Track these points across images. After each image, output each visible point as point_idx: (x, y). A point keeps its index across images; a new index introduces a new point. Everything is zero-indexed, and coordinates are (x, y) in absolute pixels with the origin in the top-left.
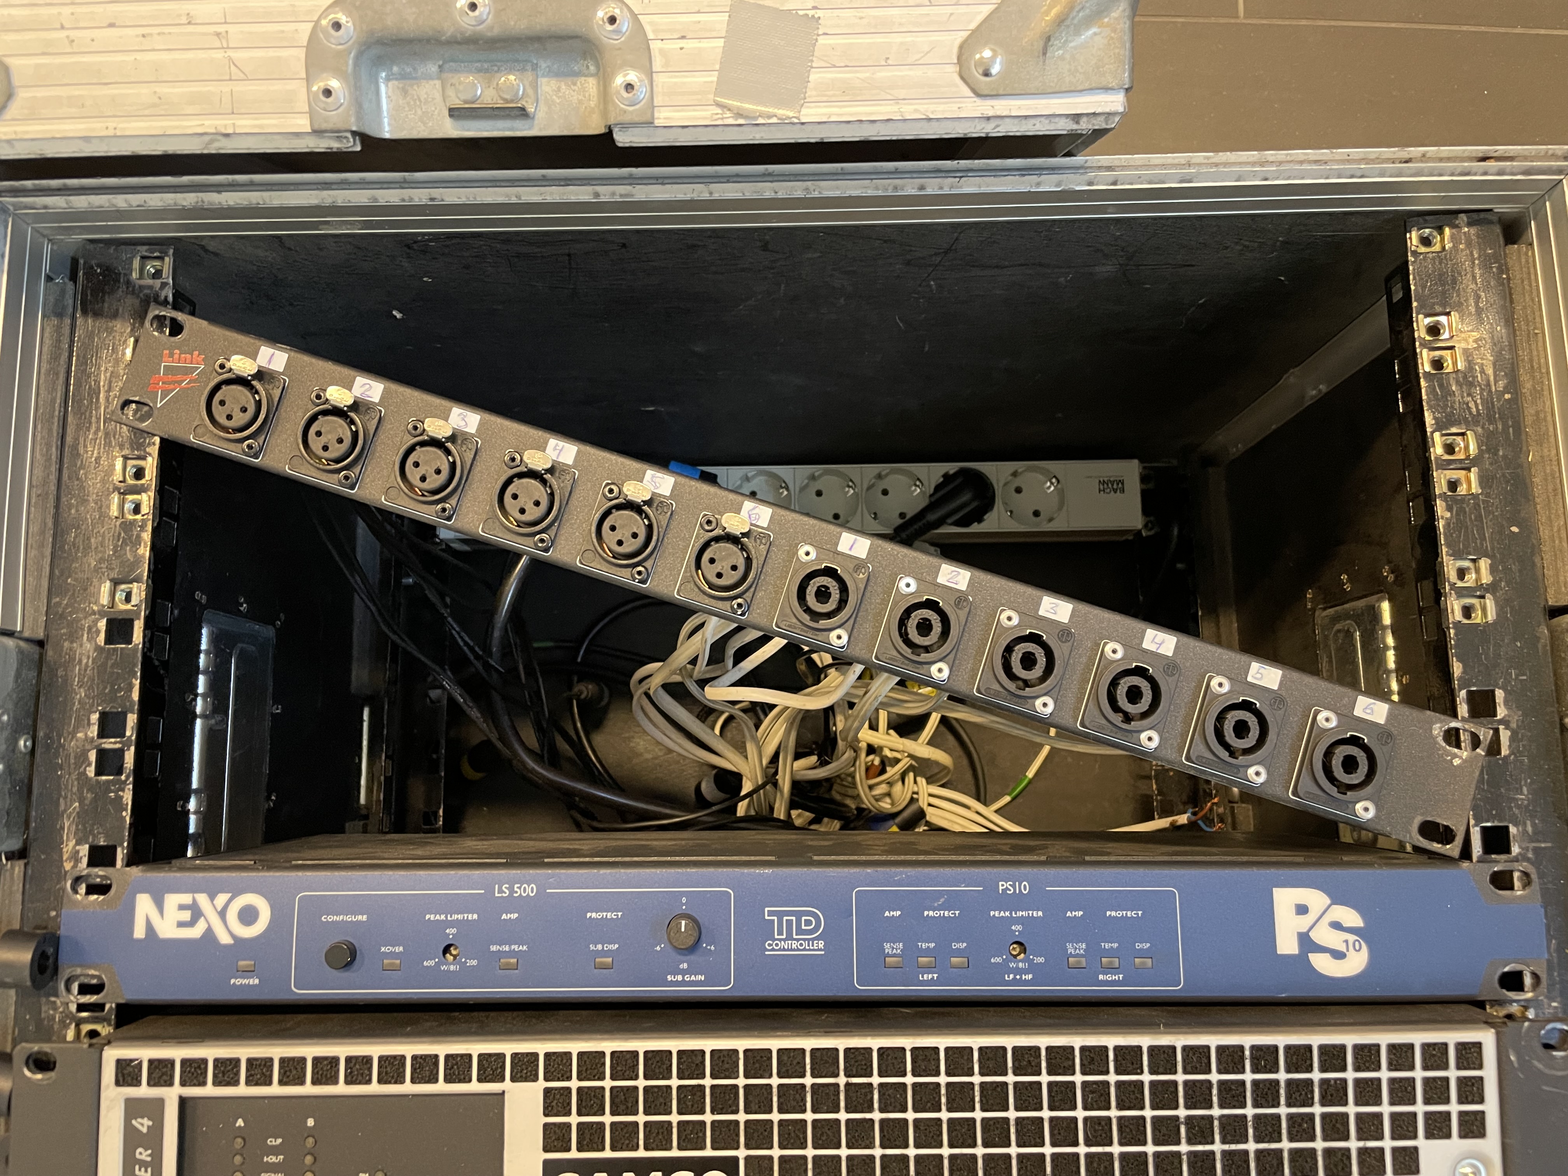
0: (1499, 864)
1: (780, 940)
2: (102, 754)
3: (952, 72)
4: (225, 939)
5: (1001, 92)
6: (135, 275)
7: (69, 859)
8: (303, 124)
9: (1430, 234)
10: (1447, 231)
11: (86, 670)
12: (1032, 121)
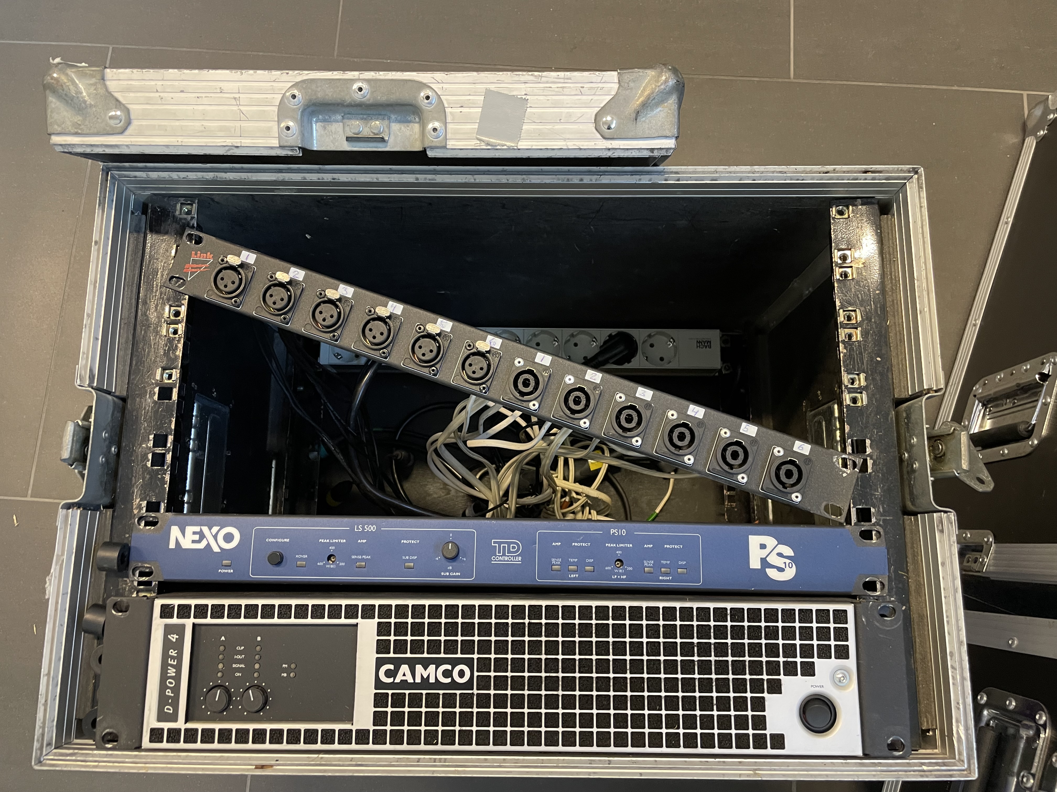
0: (865, 526)
1: (499, 556)
2: (154, 455)
3: (592, 127)
4: (216, 549)
5: (615, 137)
6: (177, 213)
7: (136, 508)
8: (275, 143)
9: (842, 209)
10: (851, 207)
11: (148, 413)
12: (631, 151)
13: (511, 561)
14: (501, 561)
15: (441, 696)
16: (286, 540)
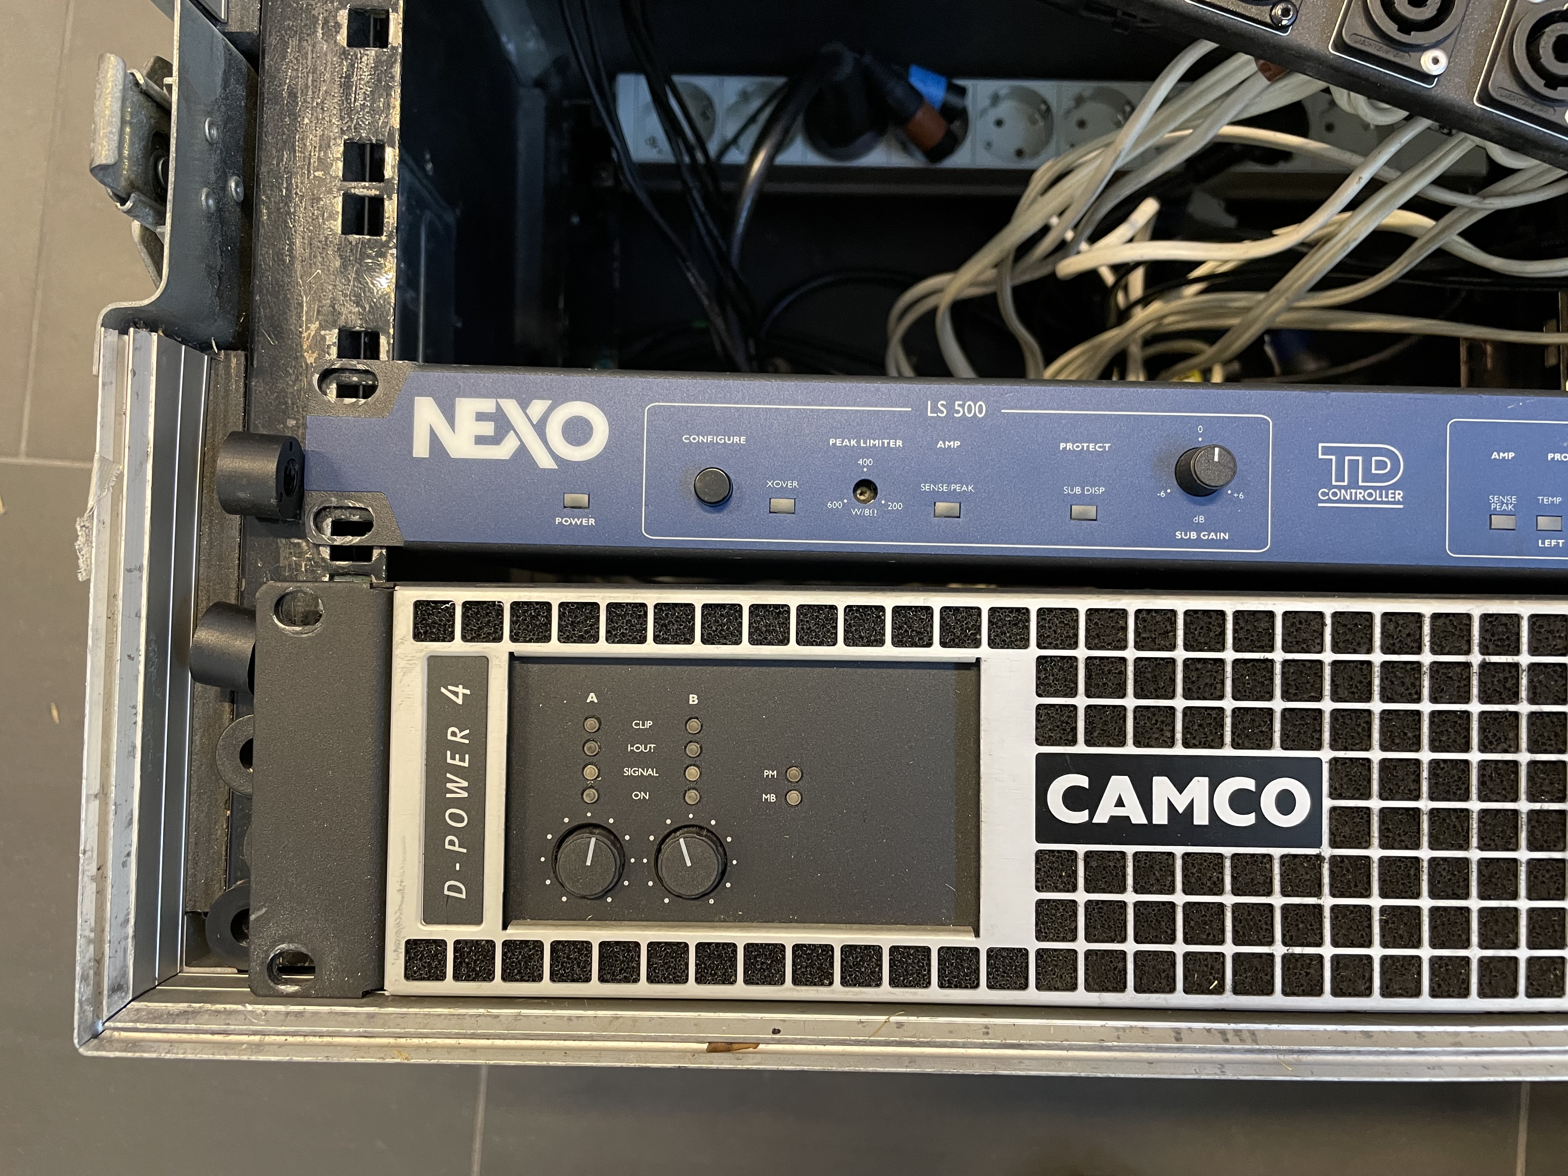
1: (1339, 488)
2: (351, 202)
4: (545, 461)
7: (311, 348)
13: (1375, 502)
14: (1345, 501)
15: (1228, 863)
16: (736, 439)
